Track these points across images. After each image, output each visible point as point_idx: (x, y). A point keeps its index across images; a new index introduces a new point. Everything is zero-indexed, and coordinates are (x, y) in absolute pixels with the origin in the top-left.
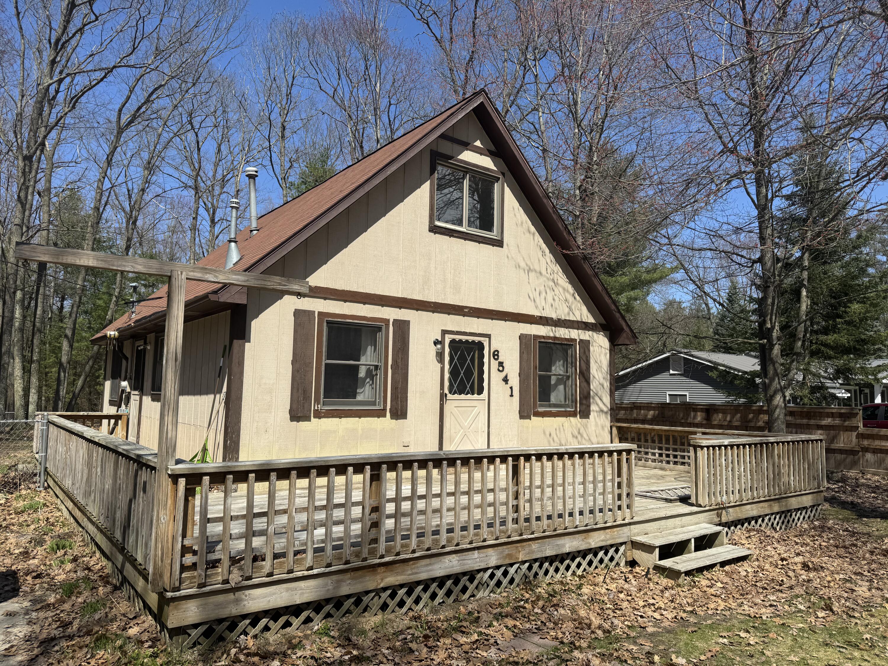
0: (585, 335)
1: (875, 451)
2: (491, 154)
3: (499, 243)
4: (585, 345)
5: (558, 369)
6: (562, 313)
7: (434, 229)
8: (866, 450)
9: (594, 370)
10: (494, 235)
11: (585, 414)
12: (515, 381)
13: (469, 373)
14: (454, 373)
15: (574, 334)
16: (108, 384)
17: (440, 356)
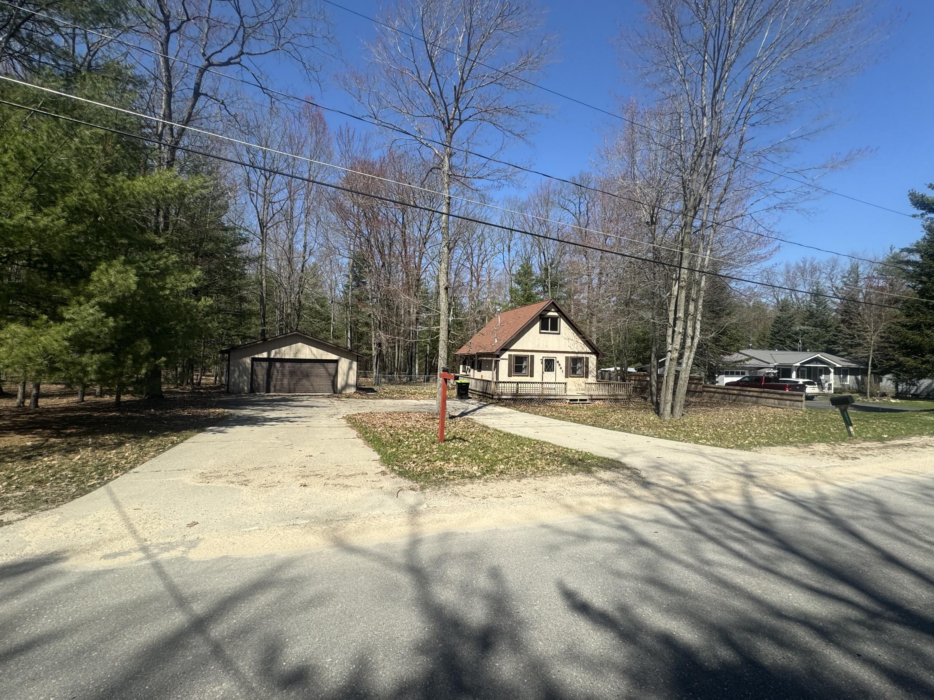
0: (587, 356)
1: (707, 392)
2: (556, 311)
3: (559, 334)
4: (587, 359)
5: (579, 365)
6: (580, 350)
7: (540, 333)
8: (704, 391)
9: (590, 364)
10: (558, 332)
11: (587, 377)
12: (564, 368)
13: (550, 367)
14: (546, 367)
15: (584, 355)
16: (461, 366)
17: (542, 363)
